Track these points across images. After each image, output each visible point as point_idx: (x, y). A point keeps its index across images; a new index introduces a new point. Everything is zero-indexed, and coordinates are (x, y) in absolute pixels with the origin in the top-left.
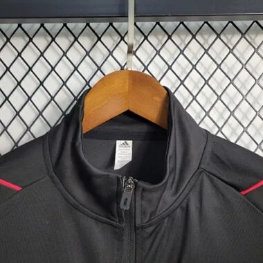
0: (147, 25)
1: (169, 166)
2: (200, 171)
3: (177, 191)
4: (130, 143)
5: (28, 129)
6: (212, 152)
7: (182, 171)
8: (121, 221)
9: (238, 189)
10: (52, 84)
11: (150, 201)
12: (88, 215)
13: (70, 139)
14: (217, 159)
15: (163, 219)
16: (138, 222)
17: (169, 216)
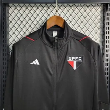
0: (60, 5)
1: (64, 35)
2: (71, 37)
3: (66, 41)
4: (56, 32)
5: (33, 29)
6: (74, 33)
7: (67, 37)
8: (55, 47)
9: (78, 40)
10: (38, 19)
11: (60, 42)
12: (48, 46)
13: (44, 30)
14: (74, 35)
15: (63, 46)
16: (58, 47)
17: (64, 46)
